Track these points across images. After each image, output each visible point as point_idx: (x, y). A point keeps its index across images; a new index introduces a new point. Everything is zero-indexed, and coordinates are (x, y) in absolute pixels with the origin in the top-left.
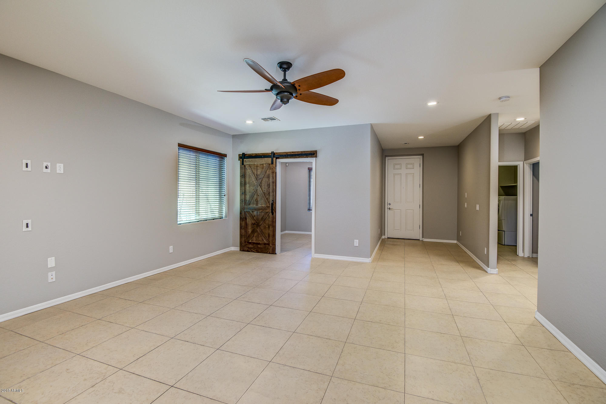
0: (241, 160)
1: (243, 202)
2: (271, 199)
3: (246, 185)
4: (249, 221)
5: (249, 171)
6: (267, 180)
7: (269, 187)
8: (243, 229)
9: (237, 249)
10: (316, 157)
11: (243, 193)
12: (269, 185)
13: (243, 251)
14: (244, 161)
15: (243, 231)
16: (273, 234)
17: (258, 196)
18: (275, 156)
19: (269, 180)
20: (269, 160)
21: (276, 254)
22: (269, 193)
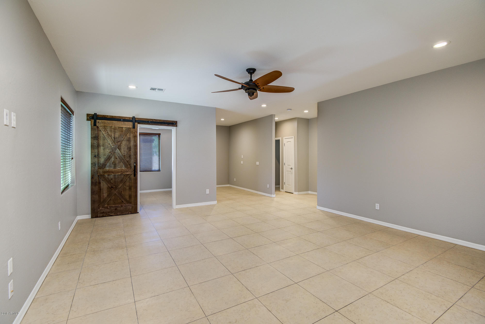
0: (93, 120)
1: (95, 165)
2: (132, 161)
3: (99, 148)
4: (104, 185)
5: (103, 133)
6: (128, 143)
7: (130, 150)
8: (97, 194)
9: (89, 216)
10: (177, 126)
11: (95, 156)
12: (129, 149)
13: (97, 217)
14: (97, 122)
15: (96, 197)
16: (135, 195)
17: (117, 158)
18: (135, 121)
19: (130, 143)
20: (130, 125)
21: (138, 213)
22: (130, 156)
